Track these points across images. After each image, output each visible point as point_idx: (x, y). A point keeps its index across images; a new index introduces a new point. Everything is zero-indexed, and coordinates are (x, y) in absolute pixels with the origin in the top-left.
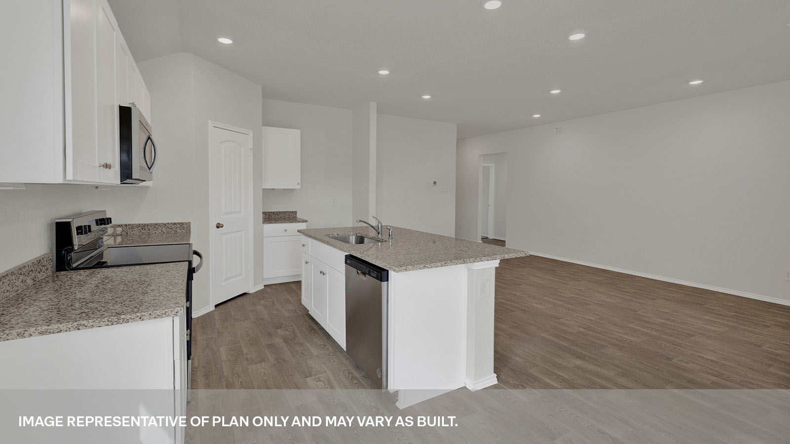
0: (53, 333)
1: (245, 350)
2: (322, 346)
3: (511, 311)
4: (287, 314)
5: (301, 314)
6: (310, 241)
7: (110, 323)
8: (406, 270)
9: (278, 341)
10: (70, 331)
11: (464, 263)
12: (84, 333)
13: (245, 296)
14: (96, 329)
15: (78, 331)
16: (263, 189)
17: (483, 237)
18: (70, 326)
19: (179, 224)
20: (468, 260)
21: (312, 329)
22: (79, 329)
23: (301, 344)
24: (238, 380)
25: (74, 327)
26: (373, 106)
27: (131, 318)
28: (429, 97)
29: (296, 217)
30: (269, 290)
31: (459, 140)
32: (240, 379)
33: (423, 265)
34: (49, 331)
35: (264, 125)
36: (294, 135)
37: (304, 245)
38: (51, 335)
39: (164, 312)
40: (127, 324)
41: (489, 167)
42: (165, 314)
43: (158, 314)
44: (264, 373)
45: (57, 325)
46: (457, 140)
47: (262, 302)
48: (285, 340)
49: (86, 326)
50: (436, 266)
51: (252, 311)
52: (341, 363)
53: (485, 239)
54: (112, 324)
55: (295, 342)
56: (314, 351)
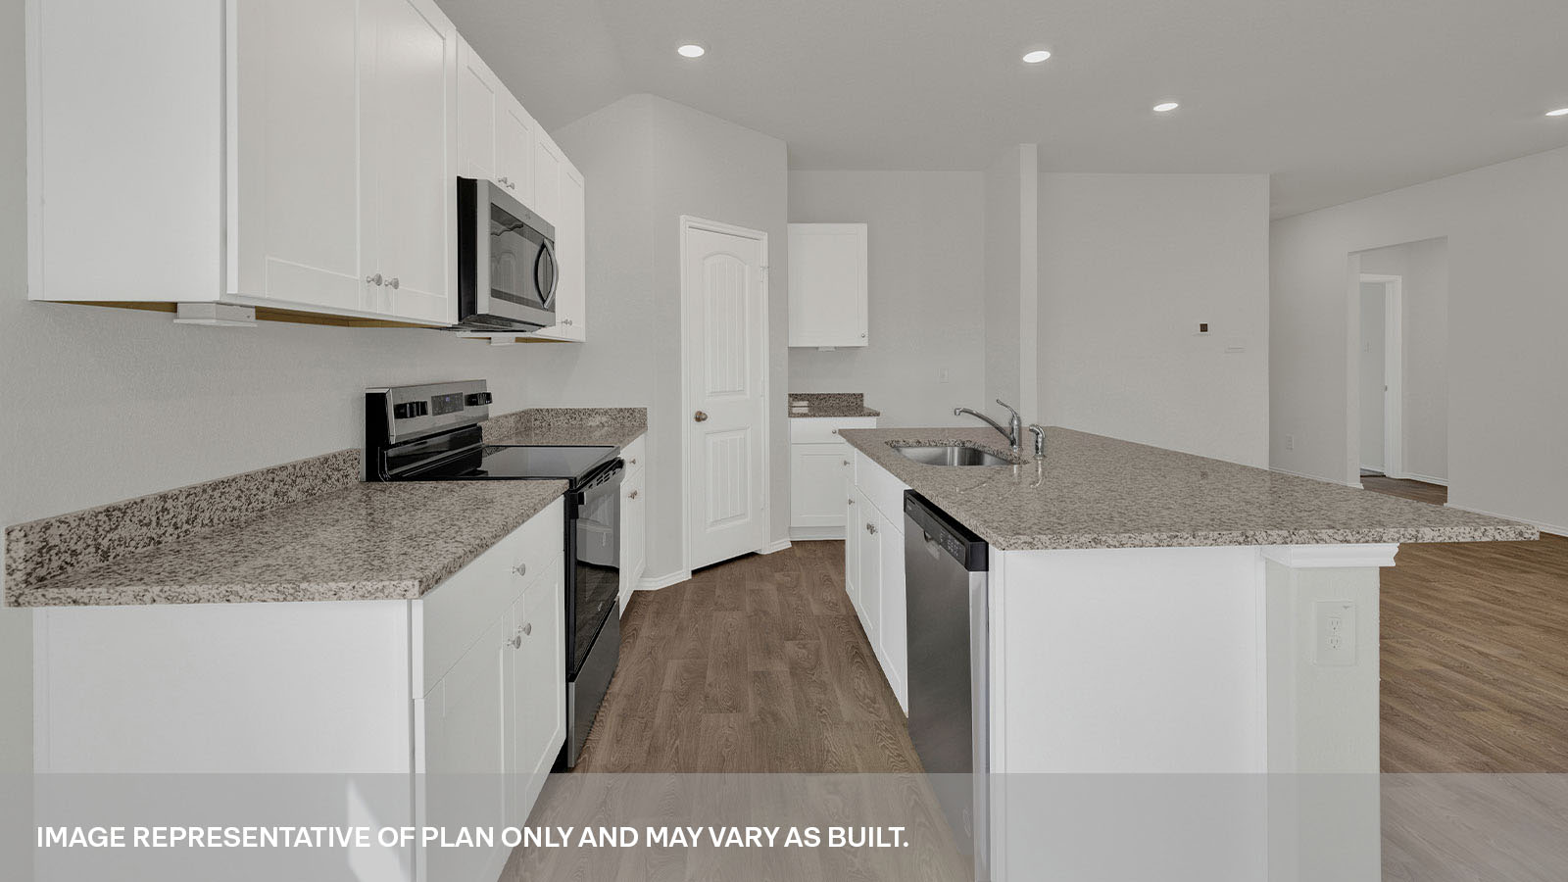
0: (188, 602)
1: (710, 675)
2: (867, 700)
3: (1467, 706)
4: (815, 609)
5: (845, 613)
6: (855, 454)
7: (281, 597)
8: (1031, 545)
9: (780, 668)
10: (214, 602)
11: (1246, 542)
12: (236, 609)
13: (752, 559)
14: (256, 605)
15: (228, 604)
16: (790, 349)
17: (1368, 473)
18: (214, 592)
19: (628, 410)
20: (1261, 535)
21: (859, 654)
22: (228, 601)
23: (823, 687)
24: (674, 742)
25: (221, 595)
26: (1028, 158)
27: (319, 592)
28: (1175, 105)
29: (862, 406)
30: (798, 553)
31: (1275, 222)
32: (677, 742)
33: (1090, 537)
34: (180, 597)
35: (790, 222)
36: (854, 237)
37: (845, 463)
38: (185, 605)
39: (380, 585)
40: (310, 602)
41: (1382, 285)
42: (382, 591)
43: (370, 589)
44: (727, 740)
45: (194, 587)
46: (1272, 221)
47: (778, 576)
48: (795, 669)
49: (241, 597)
50: (1137, 542)
51: (753, 591)
52: (899, 755)
53: (1374, 480)
54: (285, 599)
55: (814, 678)
56: (846, 709)
